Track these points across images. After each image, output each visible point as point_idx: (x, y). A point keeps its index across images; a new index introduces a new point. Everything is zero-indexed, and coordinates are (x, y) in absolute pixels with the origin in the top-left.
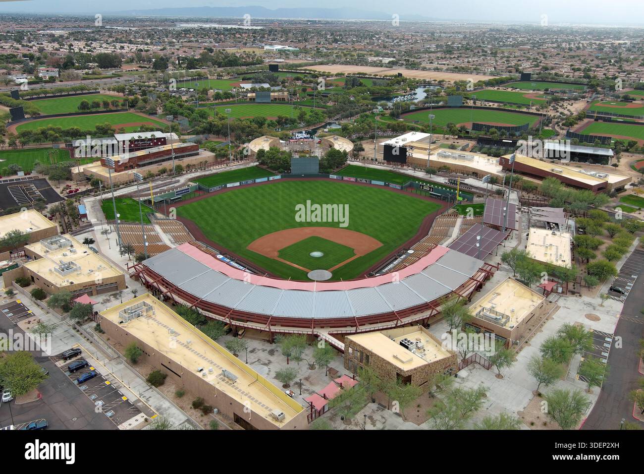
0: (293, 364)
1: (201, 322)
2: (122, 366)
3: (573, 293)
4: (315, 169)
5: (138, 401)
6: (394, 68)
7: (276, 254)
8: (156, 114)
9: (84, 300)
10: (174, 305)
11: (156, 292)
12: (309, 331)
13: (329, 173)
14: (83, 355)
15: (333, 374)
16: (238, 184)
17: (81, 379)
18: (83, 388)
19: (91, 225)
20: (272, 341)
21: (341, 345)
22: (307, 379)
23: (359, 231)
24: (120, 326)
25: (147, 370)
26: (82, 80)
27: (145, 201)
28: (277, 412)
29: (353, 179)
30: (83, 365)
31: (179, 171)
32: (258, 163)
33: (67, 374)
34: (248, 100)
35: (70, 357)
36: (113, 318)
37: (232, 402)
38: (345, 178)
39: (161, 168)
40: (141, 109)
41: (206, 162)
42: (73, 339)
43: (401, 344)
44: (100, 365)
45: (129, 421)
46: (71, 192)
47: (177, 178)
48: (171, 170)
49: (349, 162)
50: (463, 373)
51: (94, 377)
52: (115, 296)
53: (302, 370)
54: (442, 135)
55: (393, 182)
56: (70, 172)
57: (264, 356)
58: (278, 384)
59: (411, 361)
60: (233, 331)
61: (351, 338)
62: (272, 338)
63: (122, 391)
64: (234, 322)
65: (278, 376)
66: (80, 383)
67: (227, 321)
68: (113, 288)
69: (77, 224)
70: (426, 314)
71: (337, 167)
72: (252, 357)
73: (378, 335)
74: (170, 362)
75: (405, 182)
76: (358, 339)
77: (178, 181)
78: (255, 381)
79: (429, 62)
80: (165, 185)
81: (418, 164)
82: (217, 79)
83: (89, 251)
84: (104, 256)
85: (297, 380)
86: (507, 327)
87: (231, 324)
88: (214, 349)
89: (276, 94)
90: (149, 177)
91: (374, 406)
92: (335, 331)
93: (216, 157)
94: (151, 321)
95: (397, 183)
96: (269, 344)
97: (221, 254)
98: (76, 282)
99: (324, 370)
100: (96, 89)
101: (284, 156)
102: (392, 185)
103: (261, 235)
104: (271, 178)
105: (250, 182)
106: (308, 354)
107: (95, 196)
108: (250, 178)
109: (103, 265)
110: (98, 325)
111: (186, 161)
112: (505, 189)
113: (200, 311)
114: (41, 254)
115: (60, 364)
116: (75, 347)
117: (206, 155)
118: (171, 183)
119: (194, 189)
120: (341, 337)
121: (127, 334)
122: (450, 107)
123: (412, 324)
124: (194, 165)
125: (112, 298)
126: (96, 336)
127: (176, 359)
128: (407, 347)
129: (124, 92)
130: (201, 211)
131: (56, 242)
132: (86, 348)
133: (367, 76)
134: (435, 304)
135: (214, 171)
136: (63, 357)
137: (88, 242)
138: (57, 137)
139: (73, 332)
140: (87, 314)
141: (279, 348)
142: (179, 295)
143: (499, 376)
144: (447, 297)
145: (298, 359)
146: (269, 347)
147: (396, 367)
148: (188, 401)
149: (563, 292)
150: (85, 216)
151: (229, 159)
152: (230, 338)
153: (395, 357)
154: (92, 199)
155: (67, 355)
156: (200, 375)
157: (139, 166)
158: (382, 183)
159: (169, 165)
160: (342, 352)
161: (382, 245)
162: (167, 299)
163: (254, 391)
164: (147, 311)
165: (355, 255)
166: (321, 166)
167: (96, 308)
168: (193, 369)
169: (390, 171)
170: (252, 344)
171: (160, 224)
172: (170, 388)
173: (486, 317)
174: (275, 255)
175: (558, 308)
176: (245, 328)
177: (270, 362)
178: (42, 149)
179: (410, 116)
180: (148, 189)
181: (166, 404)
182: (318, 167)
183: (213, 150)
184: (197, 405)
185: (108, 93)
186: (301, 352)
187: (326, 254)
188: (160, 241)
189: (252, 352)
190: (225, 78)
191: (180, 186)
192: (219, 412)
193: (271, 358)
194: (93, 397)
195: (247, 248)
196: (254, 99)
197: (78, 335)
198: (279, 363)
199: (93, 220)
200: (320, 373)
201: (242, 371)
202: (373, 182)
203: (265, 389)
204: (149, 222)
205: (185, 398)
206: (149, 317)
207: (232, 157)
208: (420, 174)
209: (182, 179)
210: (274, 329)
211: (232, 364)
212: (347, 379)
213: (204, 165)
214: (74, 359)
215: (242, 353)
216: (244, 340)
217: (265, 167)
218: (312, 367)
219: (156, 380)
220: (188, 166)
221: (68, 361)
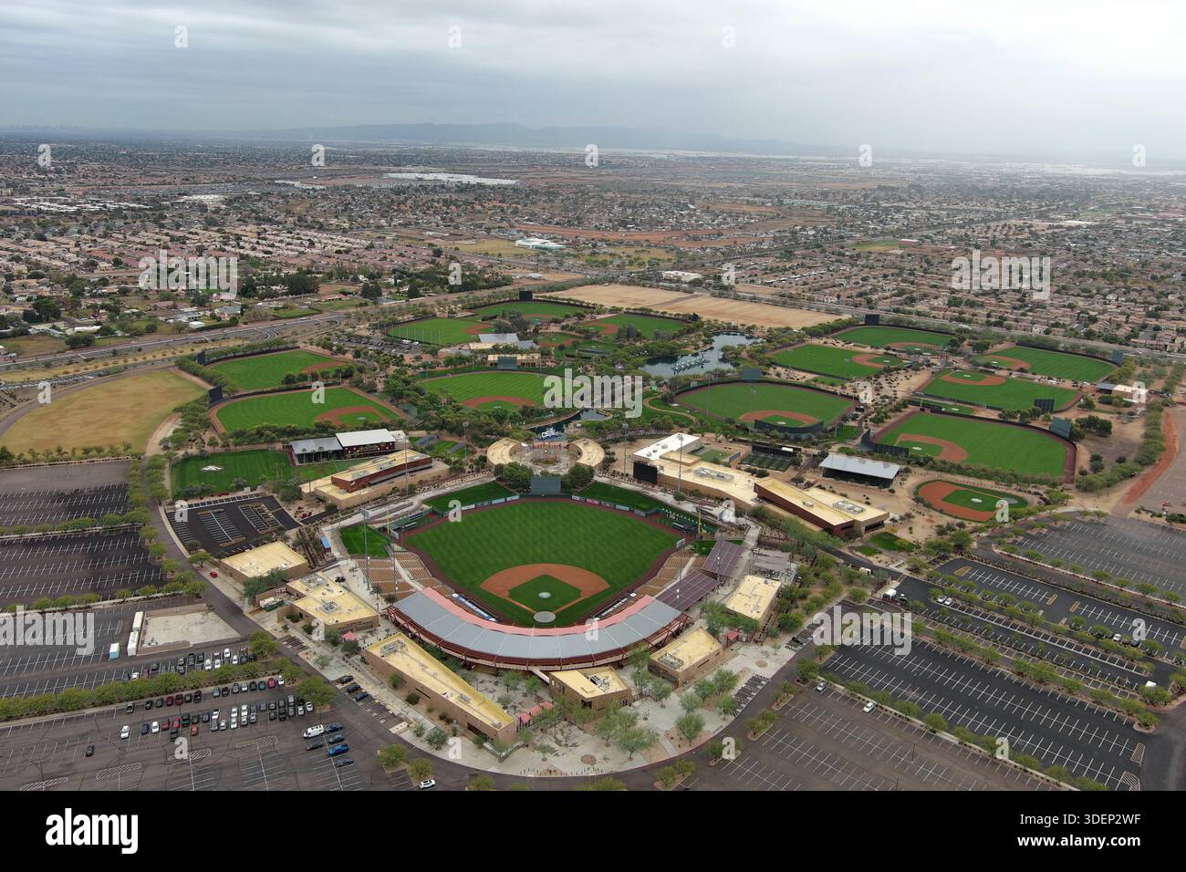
0: (511, 692)
1: (444, 658)
2: (385, 690)
3: (756, 642)
4: (556, 489)
5: (401, 714)
6: (696, 293)
7: (507, 593)
8: (376, 391)
9: (349, 636)
10: (421, 643)
11: (406, 631)
12: (524, 668)
13: (571, 494)
14: (355, 680)
15: (539, 699)
16: (473, 506)
17: (358, 697)
18: (360, 704)
19: (335, 560)
20: (497, 675)
21: (546, 678)
22: (520, 704)
23: (589, 570)
24: (383, 658)
25: (405, 693)
26: (272, 320)
27: (379, 529)
28: (496, 722)
29: (596, 502)
30: (357, 688)
31: (411, 491)
32: (494, 479)
33: (347, 694)
34: (488, 365)
35: (346, 682)
36: (376, 652)
37: (466, 715)
38: (588, 500)
39: (393, 486)
40: (358, 385)
41: (439, 476)
42: (344, 668)
43: (592, 680)
44: (368, 688)
45: (397, 726)
46: (305, 516)
47: (411, 500)
48: (403, 490)
49: (596, 478)
50: (636, 704)
51: (366, 696)
52: (371, 632)
53: (517, 697)
54: (713, 435)
55: (639, 508)
56: (300, 490)
57: (491, 686)
58: (499, 706)
59: (593, 691)
60: (468, 666)
61: (554, 674)
62: (497, 672)
63: (388, 707)
64: (468, 659)
65: (500, 700)
66: (358, 700)
67: (464, 658)
68: (368, 626)
69: (322, 558)
70: (619, 657)
71: (582, 486)
72: (481, 687)
73: (576, 672)
74: (423, 687)
75: (651, 508)
76: (558, 675)
77: (411, 504)
78: (483, 702)
79: (749, 280)
80: (398, 509)
81: (669, 484)
82: (449, 317)
83: (344, 591)
84: (353, 593)
85: (512, 704)
86: (679, 671)
87: (465, 661)
88: (454, 679)
89: (524, 357)
90: (381, 500)
91: (565, 723)
92: (545, 668)
93: (450, 470)
94: (405, 656)
95: (642, 509)
96: (493, 677)
97: (456, 592)
98: (341, 621)
99: (534, 697)
100: (294, 342)
101: (525, 473)
102: (637, 512)
103: (494, 572)
104: (509, 499)
105: (486, 503)
106: (522, 686)
107: (331, 523)
108: (486, 500)
109: (359, 605)
110: (363, 658)
111: (420, 475)
112: (749, 523)
113: (443, 649)
114: (304, 592)
115: (340, 686)
116: (347, 674)
117: (440, 467)
118: (404, 507)
119: (427, 513)
120: (547, 673)
121: (389, 665)
122: (744, 381)
123: (606, 665)
124: (427, 481)
125: (369, 635)
126: (362, 666)
127: (427, 685)
128: (594, 683)
129: (331, 350)
130: (436, 541)
131: (314, 581)
132: (355, 674)
133: (653, 313)
134: (625, 649)
135: (448, 490)
136: (341, 681)
137: (341, 580)
138: (273, 438)
139: (343, 662)
140: (353, 649)
141: (501, 680)
142: (426, 636)
143: (663, 706)
144: (636, 645)
145: (515, 689)
146: (494, 679)
147: (581, 696)
148: (436, 715)
149: (747, 641)
150: (329, 549)
151: (463, 471)
152: (465, 671)
153: (583, 689)
154: (329, 527)
155: (345, 679)
156: (445, 696)
157: (370, 485)
158: (627, 509)
159: (401, 482)
160: (547, 684)
161: (608, 586)
162: (413, 637)
163: (481, 709)
164: (401, 648)
165: (580, 596)
166: (564, 485)
167: (361, 644)
168: (439, 692)
169: (637, 493)
170: (482, 677)
171: (398, 558)
172: (423, 706)
173: (666, 662)
174: (505, 595)
175: (737, 655)
176: (477, 664)
177: (495, 691)
178: (256, 451)
179: (688, 398)
180: (384, 514)
181: (420, 717)
182: (560, 487)
183: (447, 462)
184: (442, 718)
185: (309, 347)
186: (517, 684)
187: (553, 596)
188: (401, 577)
189: (481, 682)
190: (459, 315)
191: (413, 511)
192: (457, 723)
193: (495, 688)
194: (369, 710)
195: (481, 587)
196: (496, 364)
197: (347, 664)
198: (501, 691)
199: (337, 554)
200: (531, 699)
201: (475, 696)
202: (618, 507)
203: (489, 708)
204: (387, 556)
205: (434, 713)
206: (403, 653)
207: (468, 469)
208: (669, 499)
209: (415, 501)
210: (498, 665)
211: (467, 690)
212: (548, 704)
213: (437, 481)
214: (348, 684)
215: (474, 683)
216: (475, 673)
217: (503, 484)
218: (525, 695)
219: (412, 700)
220: (421, 482)
221: (345, 685)
